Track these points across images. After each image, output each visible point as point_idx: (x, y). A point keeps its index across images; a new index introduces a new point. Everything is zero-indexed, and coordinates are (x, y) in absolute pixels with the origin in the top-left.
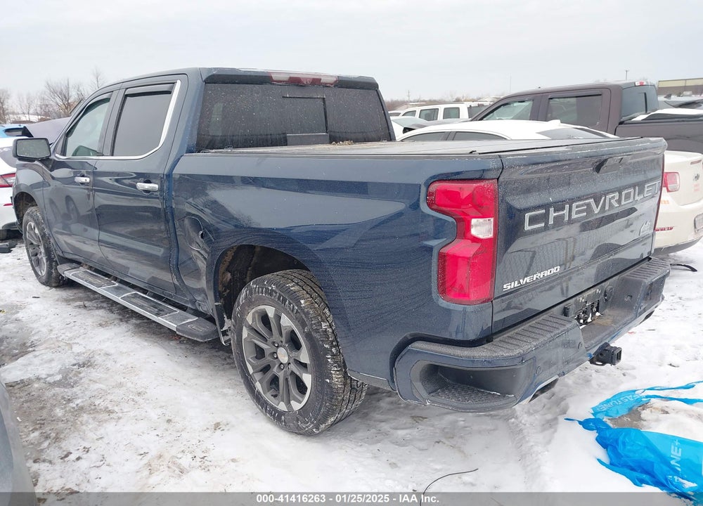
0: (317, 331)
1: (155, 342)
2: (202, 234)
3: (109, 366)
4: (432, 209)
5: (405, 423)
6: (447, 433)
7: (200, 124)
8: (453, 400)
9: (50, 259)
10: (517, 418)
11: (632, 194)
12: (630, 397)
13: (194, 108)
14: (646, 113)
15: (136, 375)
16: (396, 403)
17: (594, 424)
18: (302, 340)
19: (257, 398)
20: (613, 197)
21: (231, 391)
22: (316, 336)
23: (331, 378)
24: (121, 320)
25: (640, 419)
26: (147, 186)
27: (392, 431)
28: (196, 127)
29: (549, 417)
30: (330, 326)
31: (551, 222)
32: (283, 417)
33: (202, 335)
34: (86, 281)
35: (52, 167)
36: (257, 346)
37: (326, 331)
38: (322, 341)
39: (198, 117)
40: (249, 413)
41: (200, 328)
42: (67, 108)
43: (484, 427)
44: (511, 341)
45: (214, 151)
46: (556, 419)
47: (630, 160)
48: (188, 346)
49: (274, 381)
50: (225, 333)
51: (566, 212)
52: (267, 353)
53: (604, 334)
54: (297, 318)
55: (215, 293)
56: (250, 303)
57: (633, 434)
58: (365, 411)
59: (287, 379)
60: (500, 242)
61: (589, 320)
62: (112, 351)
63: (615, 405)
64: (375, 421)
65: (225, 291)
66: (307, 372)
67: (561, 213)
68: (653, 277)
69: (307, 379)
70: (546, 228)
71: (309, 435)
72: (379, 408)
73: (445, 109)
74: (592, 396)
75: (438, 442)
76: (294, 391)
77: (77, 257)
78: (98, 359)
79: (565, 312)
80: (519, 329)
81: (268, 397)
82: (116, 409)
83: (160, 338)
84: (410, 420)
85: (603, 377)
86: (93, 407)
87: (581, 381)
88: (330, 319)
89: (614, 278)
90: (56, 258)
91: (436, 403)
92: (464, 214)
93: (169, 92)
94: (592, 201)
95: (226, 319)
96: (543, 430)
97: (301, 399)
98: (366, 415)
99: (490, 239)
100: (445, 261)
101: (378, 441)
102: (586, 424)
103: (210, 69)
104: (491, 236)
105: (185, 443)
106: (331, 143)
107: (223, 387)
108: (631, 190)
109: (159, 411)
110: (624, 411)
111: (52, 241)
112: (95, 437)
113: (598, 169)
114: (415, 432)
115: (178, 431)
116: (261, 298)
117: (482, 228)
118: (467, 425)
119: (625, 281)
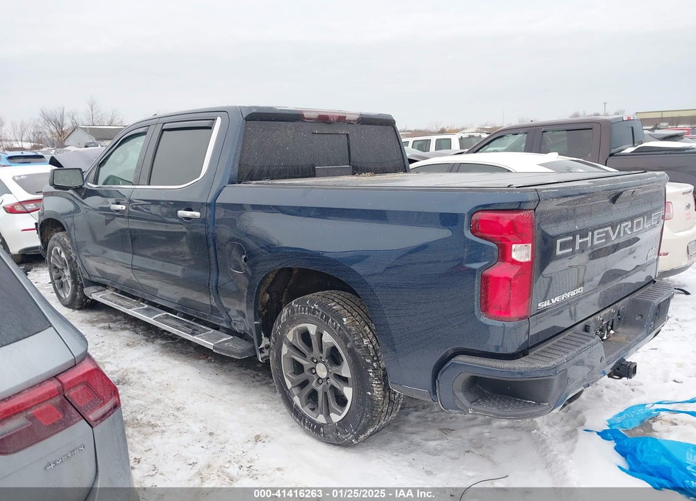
0: (359, 347)
1: (185, 361)
2: (245, 258)
3: (144, 383)
4: (476, 236)
5: (435, 435)
6: (475, 443)
7: (241, 157)
8: (494, 408)
9: (75, 282)
10: (538, 429)
11: (642, 222)
12: (641, 411)
13: (236, 143)
14: (634, 146)
15: (173, 391)
16: (423, 417)
17: (612, 434)
18: (343, 356)
19: (295, 412)
20: (627, 226)
21: (265, 406)
22: (359, 351)
23: (372, 391)
24: (147, 340)
25: (652, 430)
26: (188, 214)
27: (423, 442)
28: (238, 160)
29: (568, 428)
30: (371, 342)
31: (577, 248)
32: (322, 429)
33: (240, 352)
34: (115, 303)
35: (85, 195)
36: (295, 362)
37: (367, 347)
38: (364, 356)
39: (239, 152)
40: (286, 427)
41: (236, 348)
42: (60, 136)
43: (508, 438)
44: (545, 354)
45: (253, 182)
46: (575, 430)
47: (640, 192)
48: (217, 365)
49: (313, 396)
50: (261, 351)
51: (589, 238)
52: (306, 369)
53: (621, 350)
54: (339, 335)
55: (255, 313)
56: (291, 321)
57: (649, 442)
58: (395, 424)
59: (326, 393)
60: (536, 266)
61: (605, 338)
62: (145, 370)
63: (627, 418)
64: (406, 433)
65: (263, 311)
66: (348, 386)
67: (585, 239)
68: (660, 298)
69: (348, 392)
70: (573, 252)
71: (346, 445)
72: (409, 421)
73: (437, 140)
74: (606, 410)
75: (468, 452)
76: (333, 404)
77: (104, 280)
78: (133, 377)
79: (586, 329)
80: (549, 344)
81: (306, 410)
82: (158, 423)
83: (188, 357)
84: (438, 432)
85: (613, 392)
86: (136, 422)
87: (593, 396)
88: (371, 335)
89: (626, 299)
90: (81, 281)
91: (478, 411)
92: (504, 239)
93: (210, 128)
94: (609, 228)
95: (263, 337)
96: (565, 440)
97: (341, 412)
98: (397, 428)
99: (528, 262)
100: (487, 283)
101: (412, 451)
102: (603, 435)
103: (250, 108)
104: (528, 259)
105: (230, 454)
106: (354, 174)
107: (258, 403)
108: (641, 219)
109: (201, 425)
110: (637, 424)
111: (79, 265)
112: (143, 449)
113: (614, 200)
114: (445, 443)
115: (221, 443)
116: (303, 317)
117: (521, 253)
118: (492, 436)
119: (635, 302)
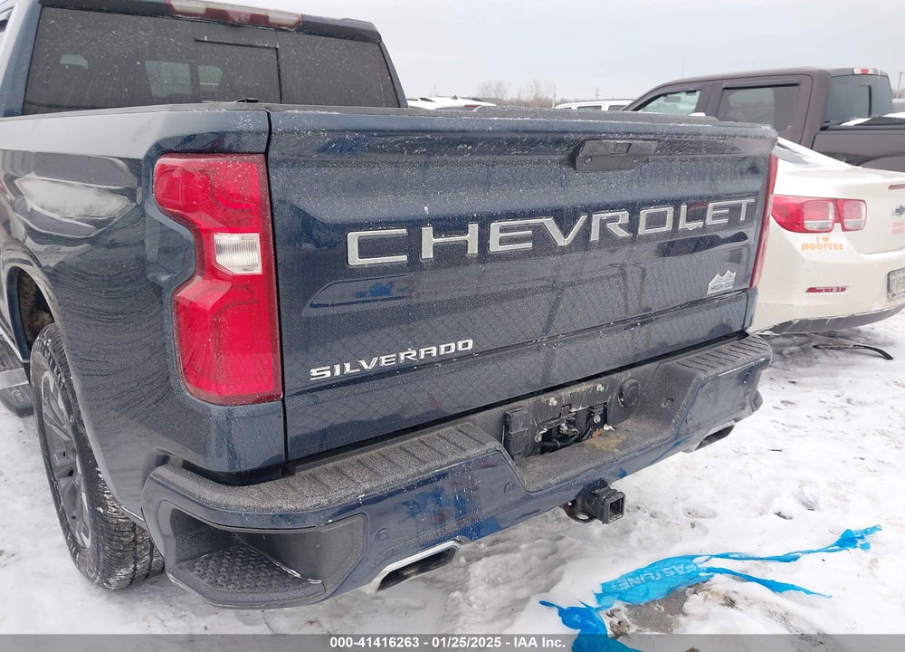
10: (465, 590)
12: (680, 569)
19: (61, 518)
20: (613, 219)
23: (105, 506)
25: (680, 611)
29: (521, 593)
31: (427, 253)
32: (77, 556)
33: (20, 407)
46: (526, 600)
51: (471, 237)
55: (20, 344)
56: (36, 365)
63: (648, 580)
67: (456, 238)
68: (721, 369)
70: (415, 265)
74: (616, 562)
81: (70, 519)
94: (547, 221)
99: (255, 277)
102: (570, 615)
108: (667, 209)
116: (40, 358)
119: (669, 372)
